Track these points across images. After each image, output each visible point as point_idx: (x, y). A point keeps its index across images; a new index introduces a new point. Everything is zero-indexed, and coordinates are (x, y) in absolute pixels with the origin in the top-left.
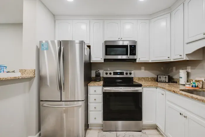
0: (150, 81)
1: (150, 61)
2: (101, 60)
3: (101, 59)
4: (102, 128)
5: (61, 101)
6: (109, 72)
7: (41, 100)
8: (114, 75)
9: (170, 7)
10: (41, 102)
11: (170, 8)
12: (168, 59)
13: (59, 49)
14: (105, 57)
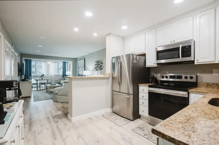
3: (154, 64)
5: (120, 92)
6: (165, 76)
8: (170, 78)
10: (113, 91)
13: (119, 61)
14: (157, 62)
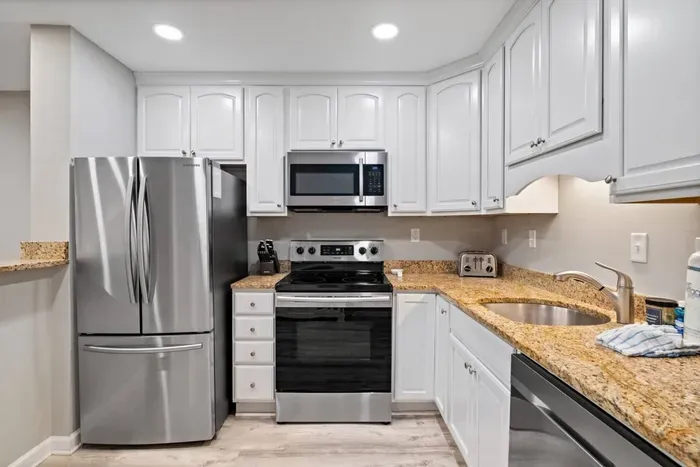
0: (435, 273)
1: (429, 214)
2: (279, 209)
3: (279, 206)
4: (273, 415)
5: (141, 334)
6: (306, 247)
7: (80, 331)
8: (322, 254)
9: (477, 54)
10: (81, 339)
11: (477, 56)
12: (473, 207)
13: (134, 183)
14: (290, 200)
